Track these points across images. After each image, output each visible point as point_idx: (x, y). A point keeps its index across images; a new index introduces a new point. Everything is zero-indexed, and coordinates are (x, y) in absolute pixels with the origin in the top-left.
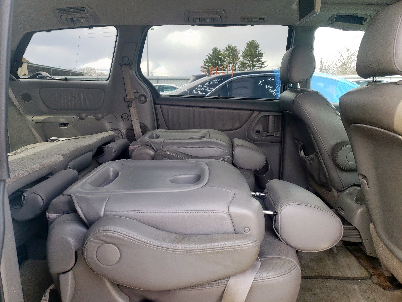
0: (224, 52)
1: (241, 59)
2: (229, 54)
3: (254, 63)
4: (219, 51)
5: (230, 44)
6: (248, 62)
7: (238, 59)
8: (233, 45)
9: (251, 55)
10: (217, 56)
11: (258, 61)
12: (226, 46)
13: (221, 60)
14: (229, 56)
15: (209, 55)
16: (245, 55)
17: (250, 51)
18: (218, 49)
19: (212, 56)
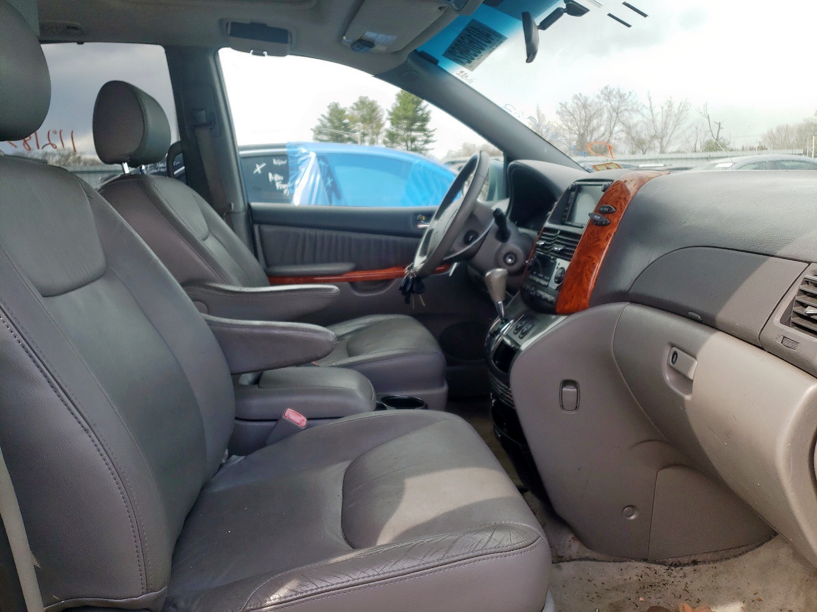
0: (352, 111)
1: (388, 125)
2: (362, 116)
3: (414, 134)
4: (342, 112)
5: (364, 95)
6: (401, 132)
7: (382, 125)
8: (371, 99)
9: (406, 118)
10: (340, 120)
11: (422, 129)
12: (356, 100)
13: (346, 128)
14: (364, 120)
15: (322, 118)
16: (396, 118)
17: (405, 110)
18: (341, 106)
19: (330, 121)
